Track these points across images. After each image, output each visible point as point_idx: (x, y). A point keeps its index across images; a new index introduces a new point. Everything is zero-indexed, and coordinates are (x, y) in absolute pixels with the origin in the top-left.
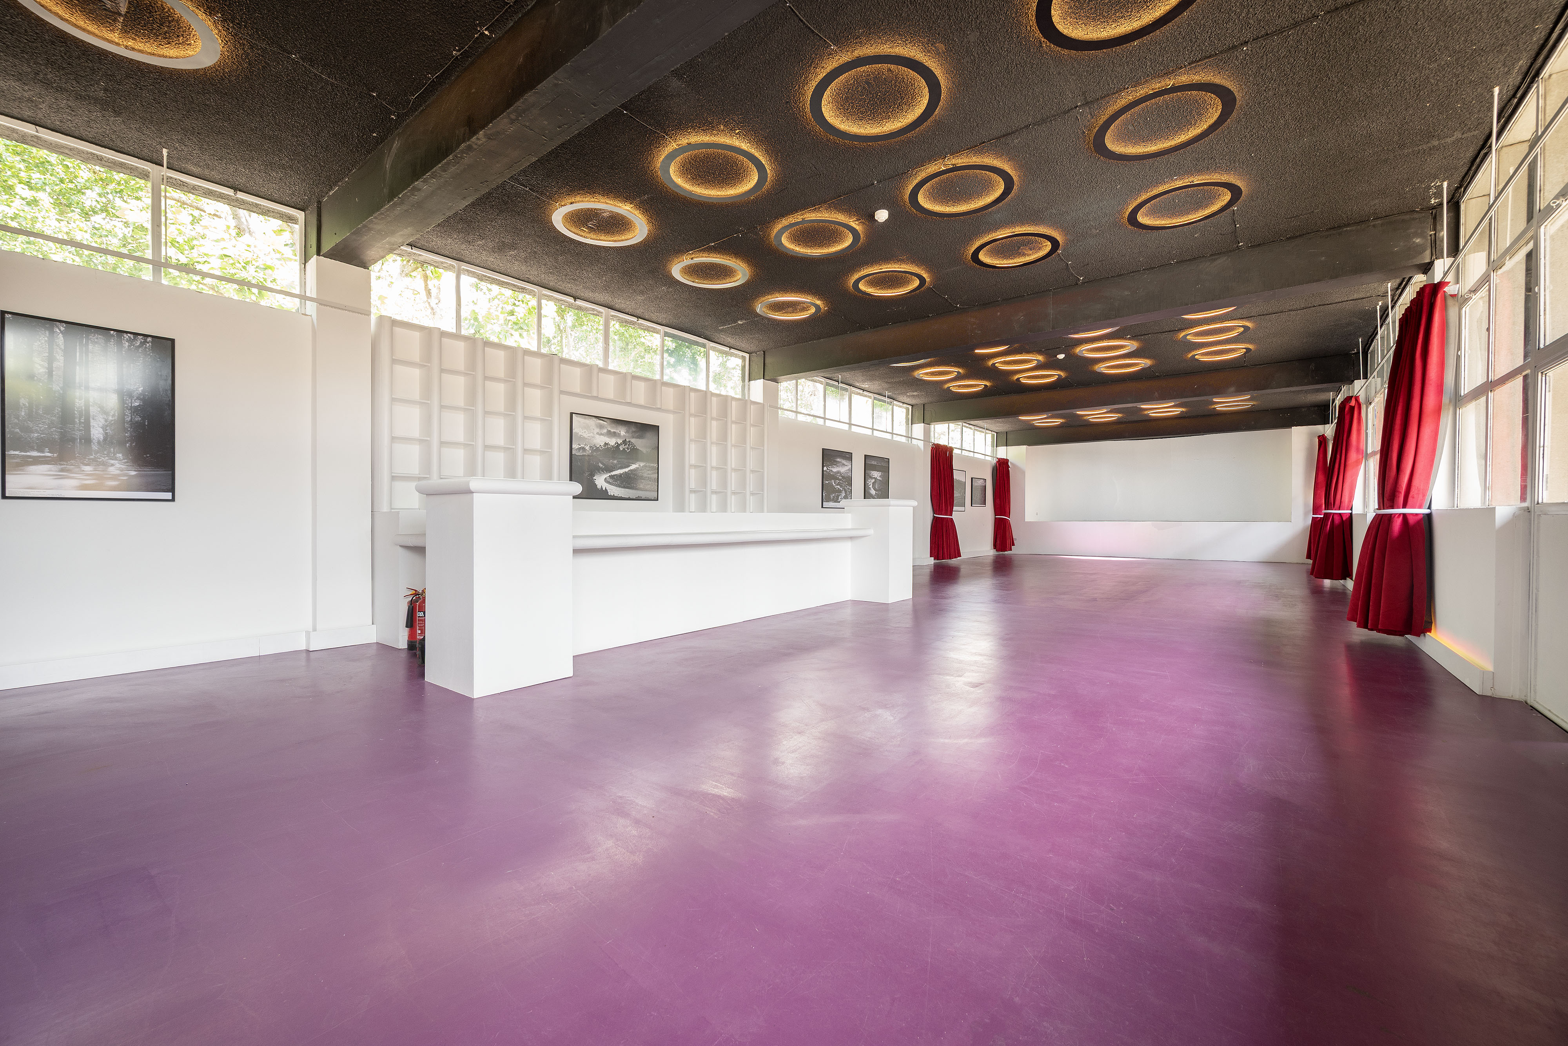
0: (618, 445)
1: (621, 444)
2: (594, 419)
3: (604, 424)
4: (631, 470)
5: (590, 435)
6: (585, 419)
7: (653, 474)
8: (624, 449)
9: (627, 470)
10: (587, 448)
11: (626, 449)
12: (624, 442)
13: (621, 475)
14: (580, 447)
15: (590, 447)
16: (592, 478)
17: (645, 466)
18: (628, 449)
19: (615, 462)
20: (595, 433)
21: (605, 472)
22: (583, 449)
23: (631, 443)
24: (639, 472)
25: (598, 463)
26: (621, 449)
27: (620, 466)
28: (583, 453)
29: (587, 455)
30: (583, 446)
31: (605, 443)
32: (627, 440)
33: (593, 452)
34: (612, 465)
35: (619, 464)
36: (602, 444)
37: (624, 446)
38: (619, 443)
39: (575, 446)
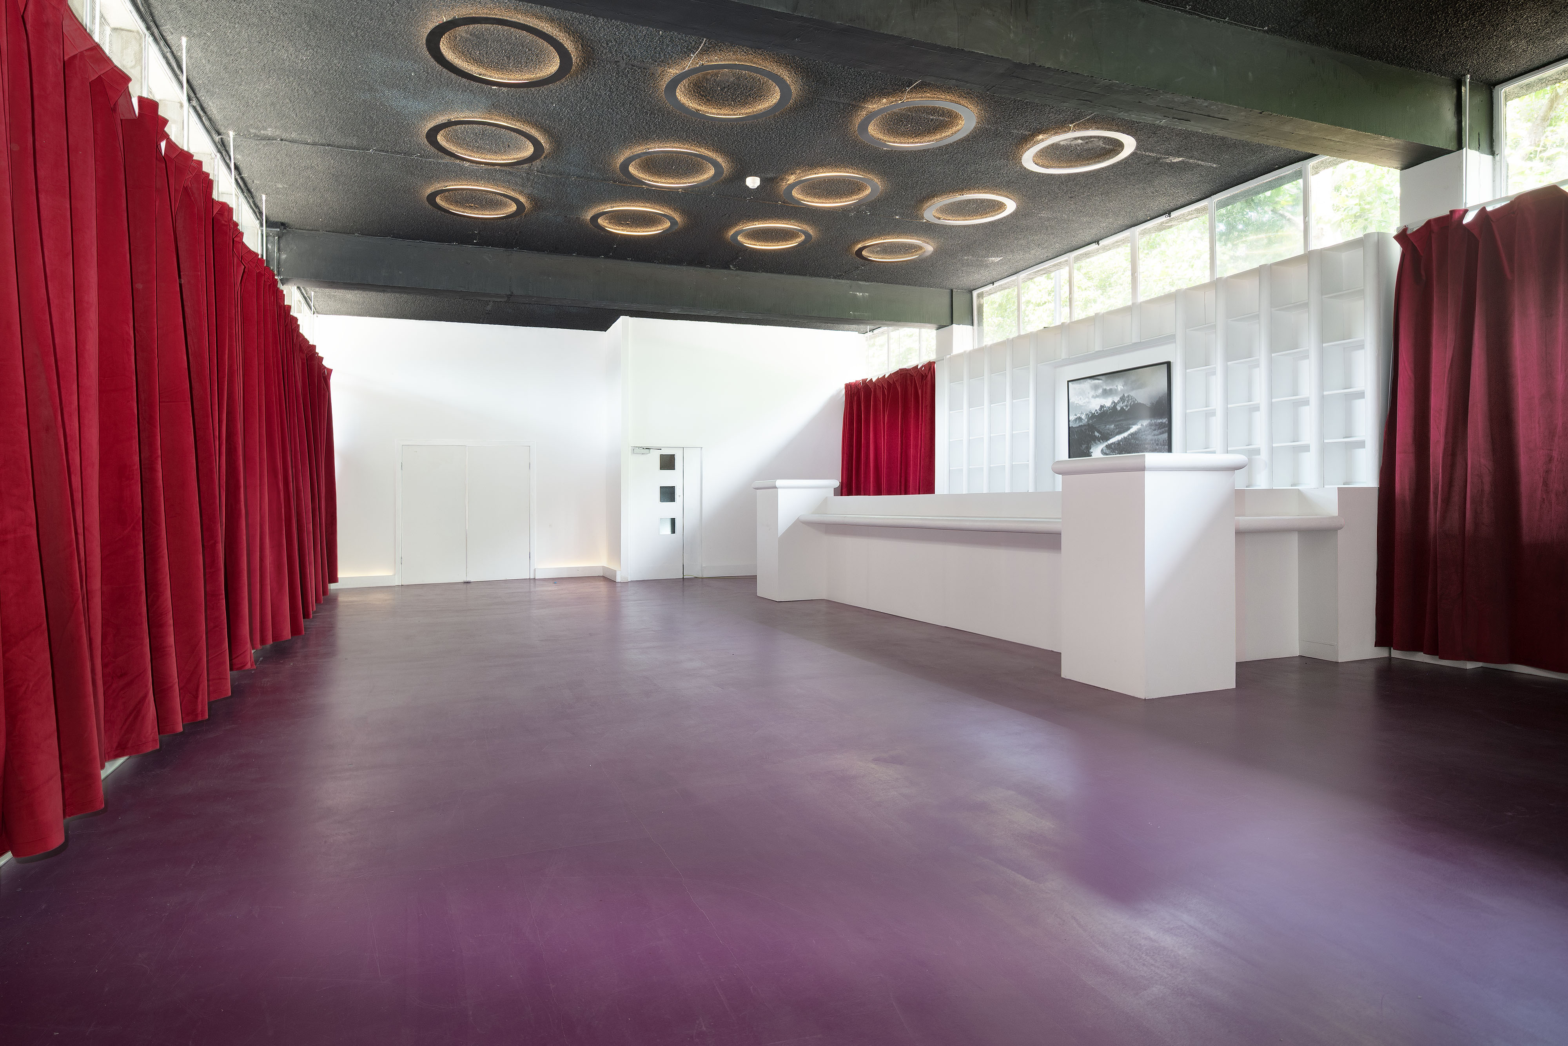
0: (1115, 404)
1: (1119, 402)
2: (1089, 381)
3: (1099, 383)
4: (1132, 434)
5: (1085, 401)
6: (1080, 383)
7: (1161, 434)
8: (1122, 408)
9: (1125, 434)
10: (1083, 417)
11: (1125, 408)
12: (1122, 399)
13: (1119, 442)
14: (1076, 417)
15: (1086, 415)
16: (1089, 451)
17: (1150, 425)
18: (1127, 406)
19: (1112, 426)
20: (1090, 397)
21: (1101, 441)
22: (1080, 419)
23: (1130, 398)
24: (1143, 433)
25: (1094, 433)
26: (1119, 408)
27: (1117, 430)
28: (1081, 424)
29: (1084, 425)
30: (1079, 415)
31: (1102, 407)
32: (1126, 395)
33: (1088, 421)
34: (1109, 432)
35: (1117, 428)
36: (1098, 408)
37: (1123, 403)
38: (1116, 402)
39: (1072, 418)
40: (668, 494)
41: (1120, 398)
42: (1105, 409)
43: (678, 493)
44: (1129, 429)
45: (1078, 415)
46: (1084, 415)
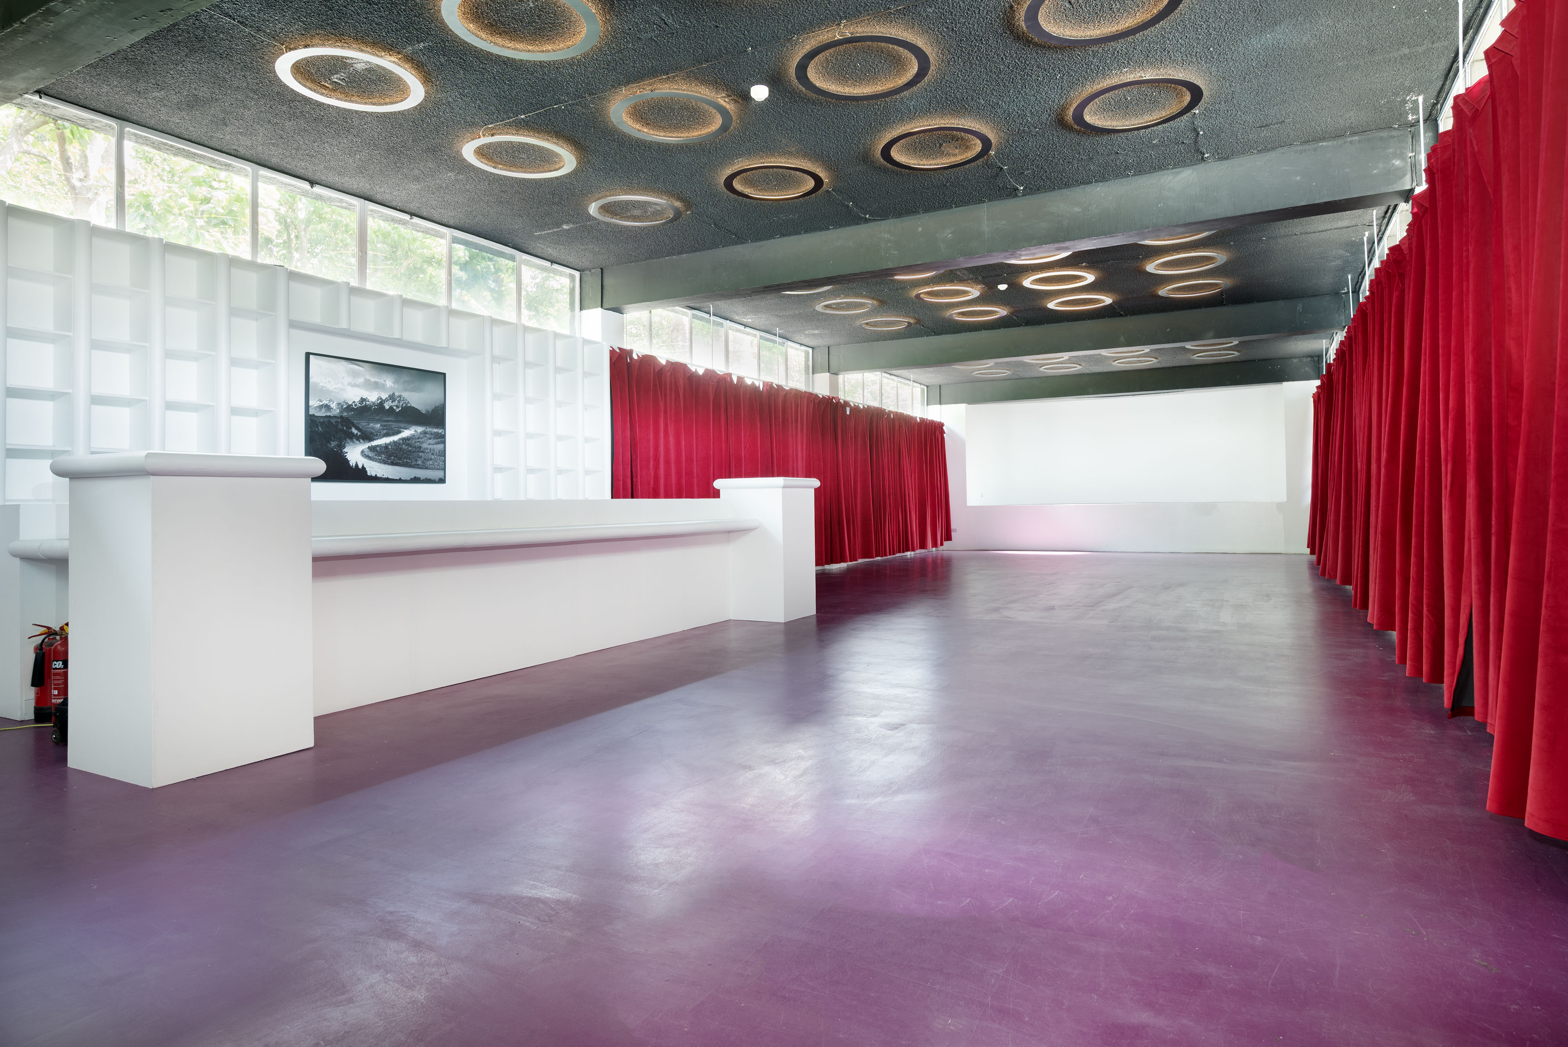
0: (381, 401)
1: (387, 400)
4: (403, 439)
7: (437, 443)
8: (391, 408)
9: (395, 438)
10: (333, 406)
11: (395, 408)
12: (392, 397)
13: (386, 446)
14: (321, 403)
15: (339, 404)
16: (341, 451)
17: (425, 433)
18: (398, 407)
19: (378, 426)
21: (361, 441)
22: (328, 407)
23: (402, 399)
24: (417, 440)
25: (351, 428)
26: (387, 407)
27: (385, 431)
28: (328, 414)
29: (335, 417)
30: (327, 402)
31: (363, 400)
32: (397, 394)
33: (341, 412)
34: (373, 431)
35: (384, 429)
36: (357, 400)
37: (392, 402)
38: (384, 398)
39: (313, 403)
41: (389, 396)
42: (368, 403)
44: (399, 432)
45: (325, 402)
46: (334, 404)
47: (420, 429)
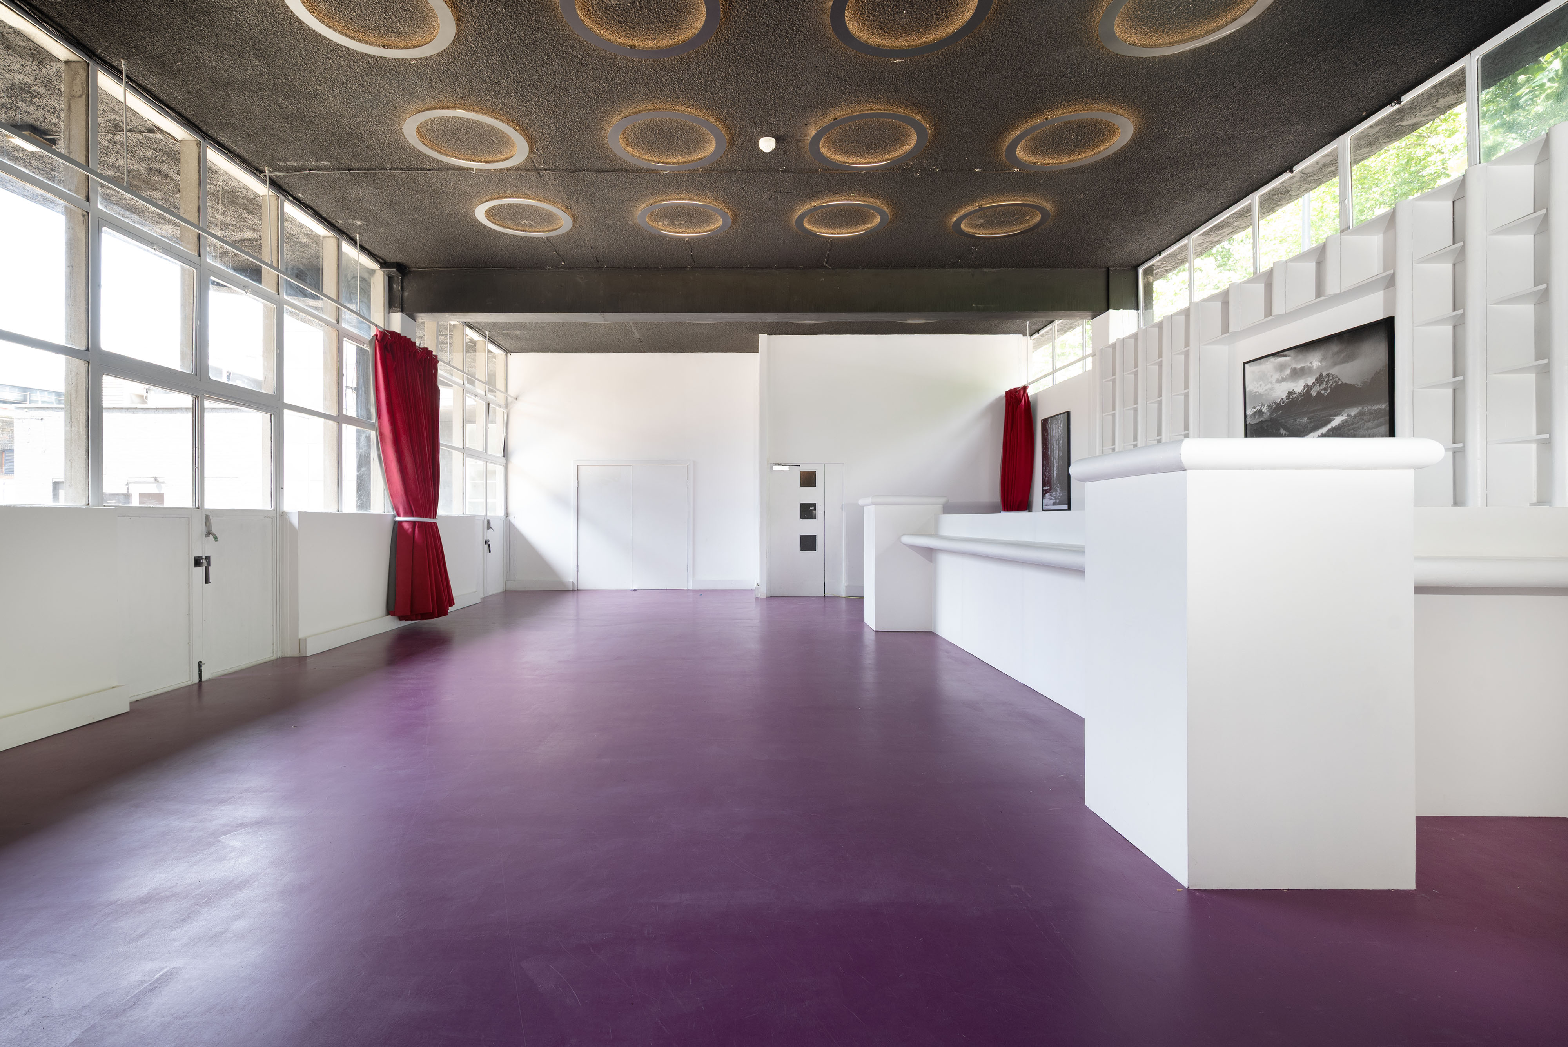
0: (1308, 388)
1: (1314, 385)
2: (1272, 359)
3: (1285, 361)
4: (1333, 430)
5: (1267, 387)
6: (1260, 364)
8: (1319, 393)
9: (1324, 430)
10: (1264, 409)
11: (1323, 392)
12: (1320, 380)
14: (1255, 410)
15: (1269, 406)
17: (1361, 414)
18: (1325, 389)
19: (1305, 420)
20: (1274, 382)
22: (1260, 412)
23: (1331, 378)
24: (1351, 427)
25: (1279, 430)
26: (1314, 394)
27: (1312, 425)
28: (1261, 419)
29: (1266, 421)
30: (1259, 408)
31: (1290, 393)
32: (1324, 374)
33: (1271, 414)
34: (1300, 427)
35: (1311, 422)
36: (1284, 395)
37: (1320, 386)
38: (1310, 384)
39: (1250, 412)
40: (808, 511)
41: (1317, 379)
42: (1294, 396)
43: (819, 510)
44: (1329, 421)
45: (1258, 408)
46: (1265, 408)
47: (1354, 411)
